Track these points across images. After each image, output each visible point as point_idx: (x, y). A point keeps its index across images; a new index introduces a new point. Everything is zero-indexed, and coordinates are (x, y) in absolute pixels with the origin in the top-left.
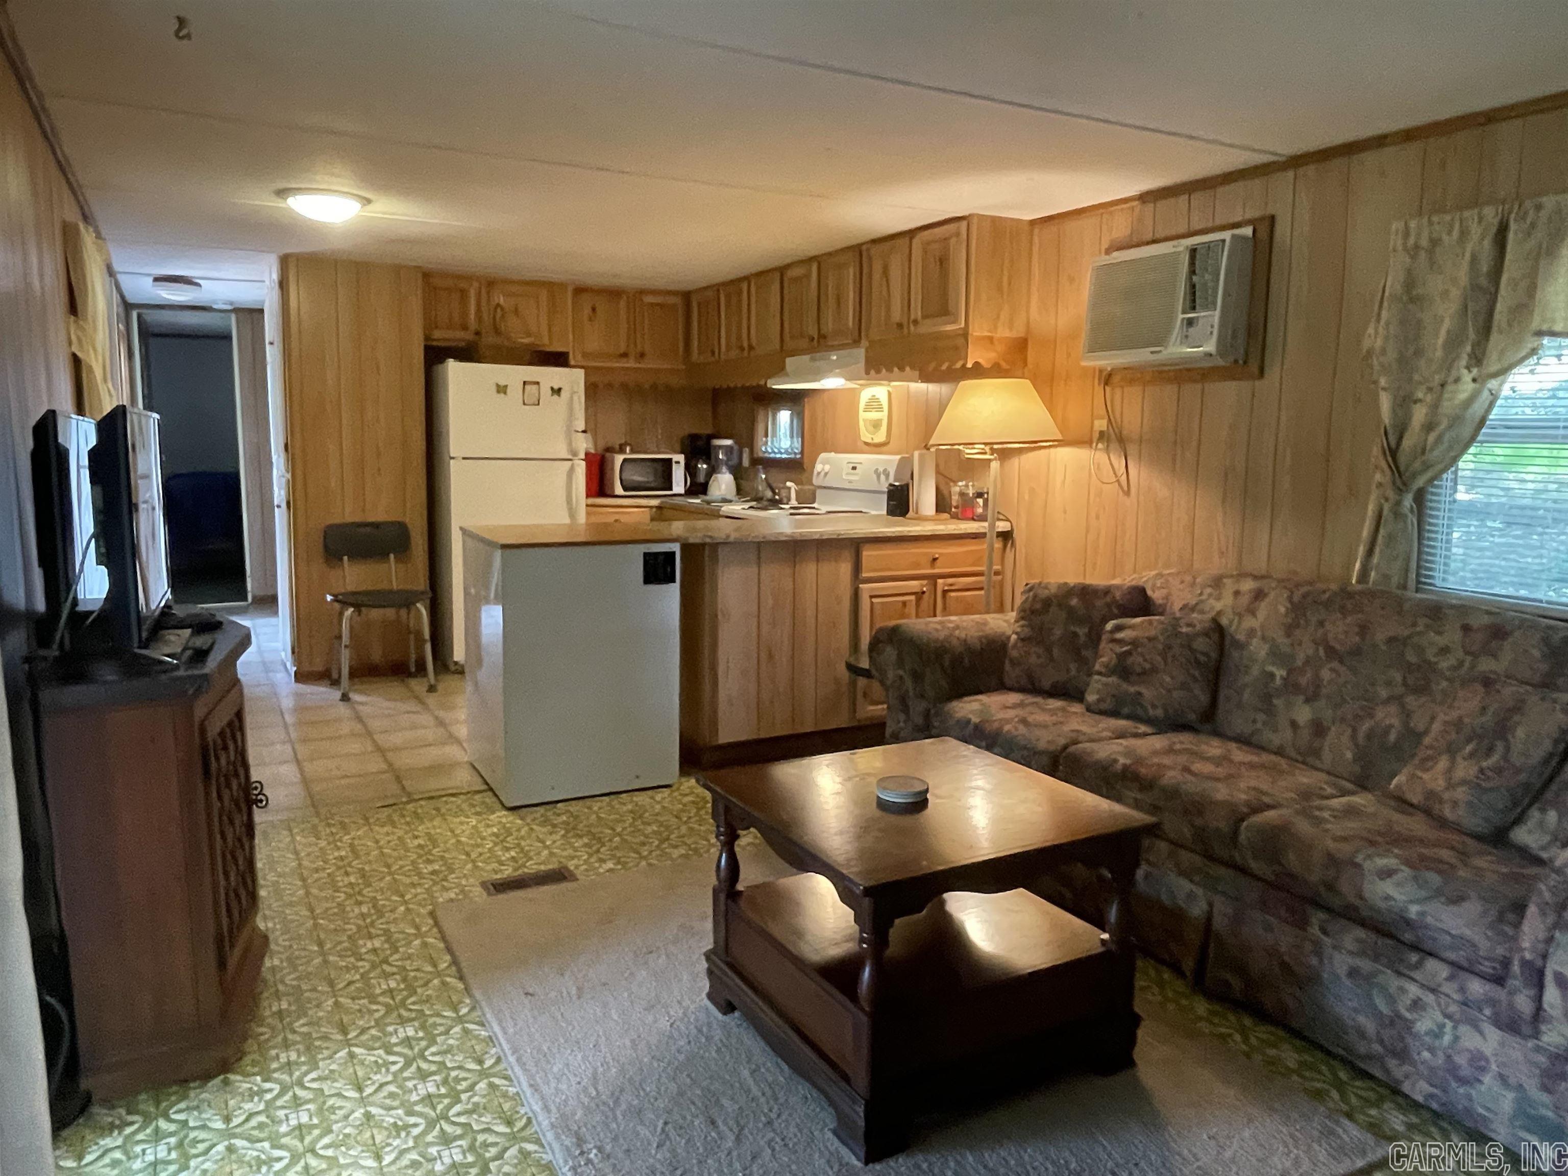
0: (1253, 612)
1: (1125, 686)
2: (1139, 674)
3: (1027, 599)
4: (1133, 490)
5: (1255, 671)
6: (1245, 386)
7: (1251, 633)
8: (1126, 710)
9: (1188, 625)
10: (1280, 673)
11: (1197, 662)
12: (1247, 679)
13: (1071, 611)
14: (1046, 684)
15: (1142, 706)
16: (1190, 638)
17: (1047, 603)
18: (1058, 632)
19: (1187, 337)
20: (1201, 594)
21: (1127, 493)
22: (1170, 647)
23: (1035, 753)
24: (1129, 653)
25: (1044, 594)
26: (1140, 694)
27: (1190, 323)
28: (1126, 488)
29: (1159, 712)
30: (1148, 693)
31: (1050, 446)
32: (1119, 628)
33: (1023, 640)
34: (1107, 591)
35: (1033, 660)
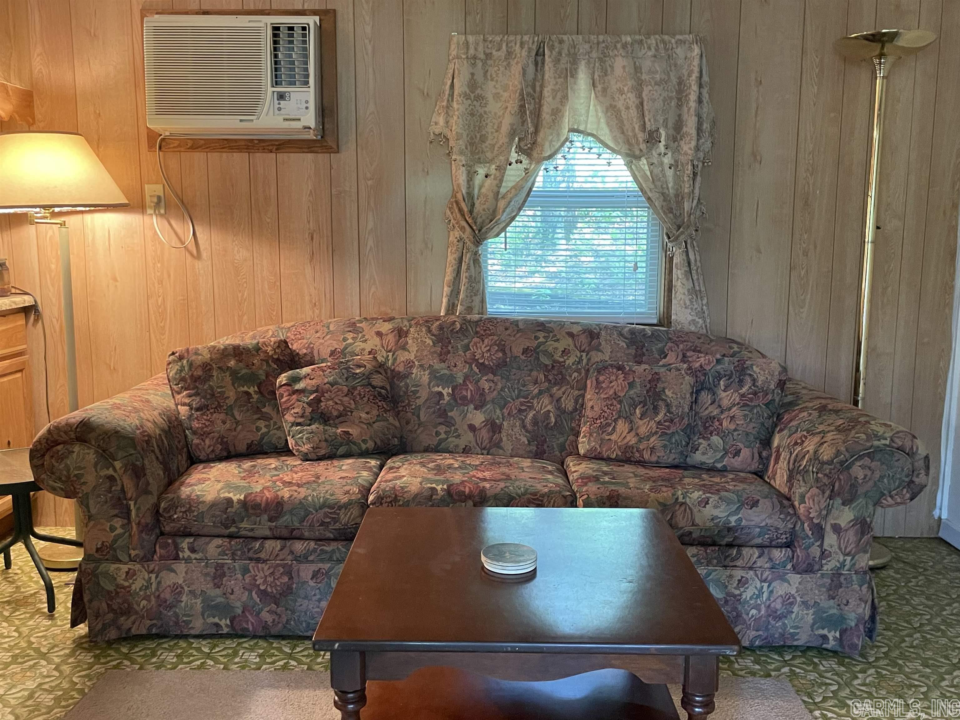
0: (404, 348)
1: (331, 430)
2: (338, 417)
3: (183, 367)
7: (409, 364)
8: (341, 451)
9: (359, 366)
10: (446, 391)
11: (380, 394)
13: (234, 373)
14: (242, 447)
15: (354, 443)
16: (368, 377)
17: (206, 367)
18: (231, 394)
19: (279, 109)
22: (354, 388)
24: (318, 401)
25: (198, 360)
26: (347, 433)
27: (281, 96)
29: (370, 445)
30: (354, 431)
32: (296, 379)
33: (197, 410)
34: (257, 349)
35: (220, 428)
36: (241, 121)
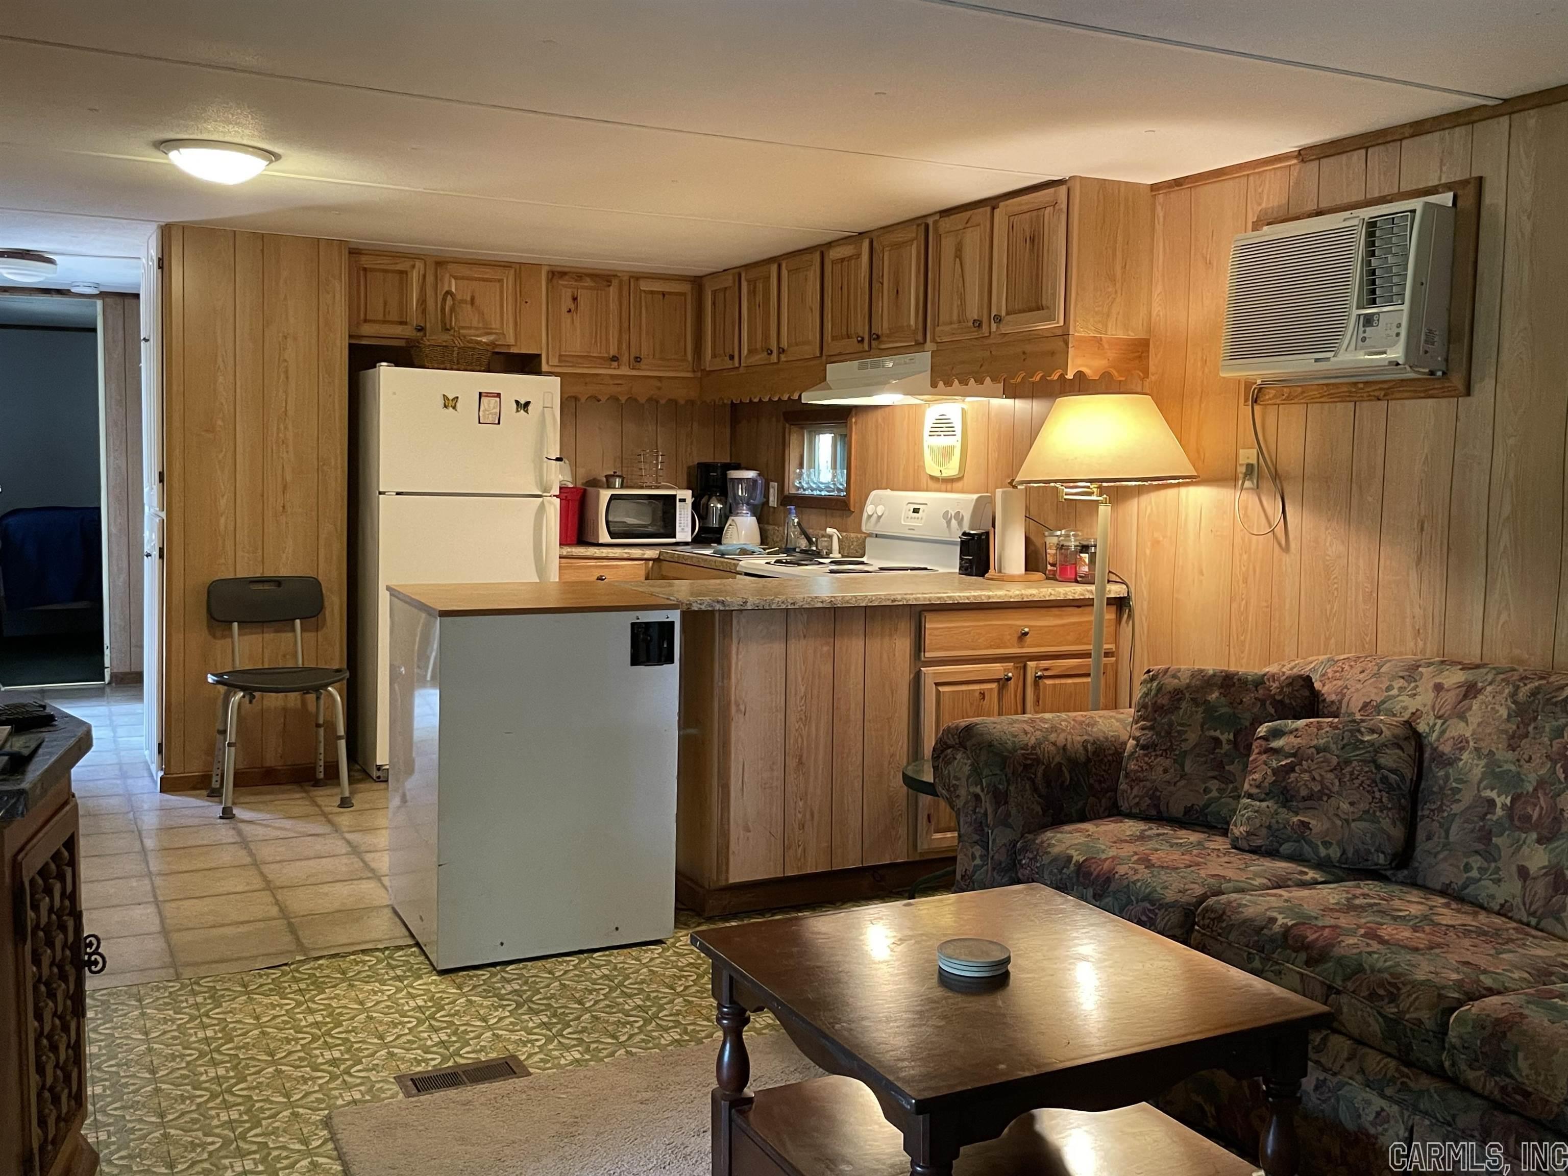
0: (1462, 717)
1: (1284, 814)
2: (1304, 799)
3: (1150, 690)
4: (1294, 545)
5: (1467, 797)
6: (1445, 405)
7: (1461, 744)
8: (1286, 848)
9: (1372, 731)
10: (1501, 800)
11: (1385, 779)
12: (1456, 808)
13: (1210, 709)
14: (1177, 810)
15: (1309, 843)
16: (1378, 749)
17: (1177, 695)
18: (1192, 737)
19: (1364, 339)
20: (1390, 688)
21: (1286, 549)
22: (1348, 762)
23: (1161, 907)
24: (1291, 768)
25: (1171, 683)
26: (1305, 825)
27: (1369, 321)
28: (1283, 542)
29: (1335, 853)
30: (1317, 825)
31: (1179, 485)
32: (1276, 734)
33: (1144, 747)
34: (1260, 682)
35: (1157, 775)
36: (1317, 360)
